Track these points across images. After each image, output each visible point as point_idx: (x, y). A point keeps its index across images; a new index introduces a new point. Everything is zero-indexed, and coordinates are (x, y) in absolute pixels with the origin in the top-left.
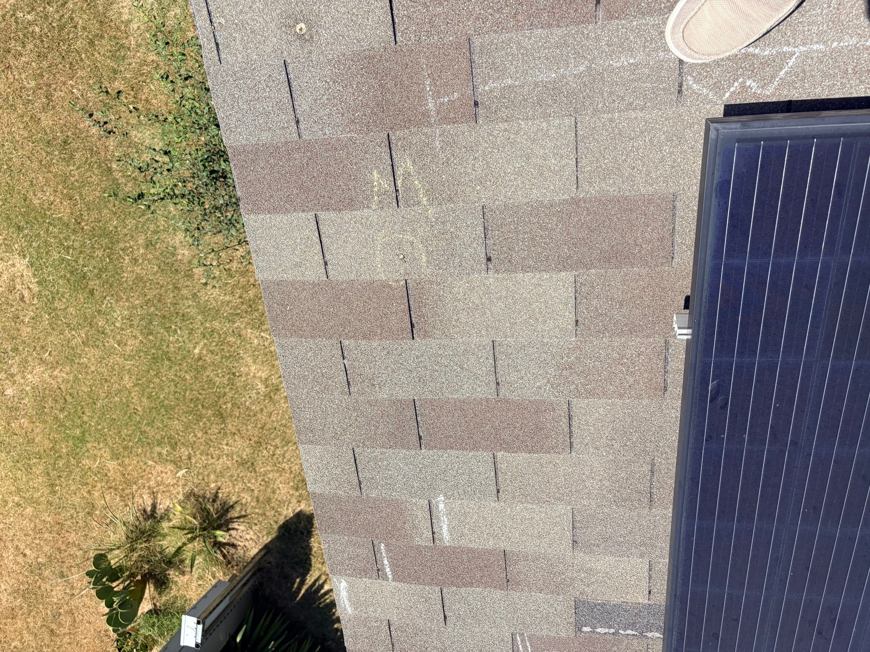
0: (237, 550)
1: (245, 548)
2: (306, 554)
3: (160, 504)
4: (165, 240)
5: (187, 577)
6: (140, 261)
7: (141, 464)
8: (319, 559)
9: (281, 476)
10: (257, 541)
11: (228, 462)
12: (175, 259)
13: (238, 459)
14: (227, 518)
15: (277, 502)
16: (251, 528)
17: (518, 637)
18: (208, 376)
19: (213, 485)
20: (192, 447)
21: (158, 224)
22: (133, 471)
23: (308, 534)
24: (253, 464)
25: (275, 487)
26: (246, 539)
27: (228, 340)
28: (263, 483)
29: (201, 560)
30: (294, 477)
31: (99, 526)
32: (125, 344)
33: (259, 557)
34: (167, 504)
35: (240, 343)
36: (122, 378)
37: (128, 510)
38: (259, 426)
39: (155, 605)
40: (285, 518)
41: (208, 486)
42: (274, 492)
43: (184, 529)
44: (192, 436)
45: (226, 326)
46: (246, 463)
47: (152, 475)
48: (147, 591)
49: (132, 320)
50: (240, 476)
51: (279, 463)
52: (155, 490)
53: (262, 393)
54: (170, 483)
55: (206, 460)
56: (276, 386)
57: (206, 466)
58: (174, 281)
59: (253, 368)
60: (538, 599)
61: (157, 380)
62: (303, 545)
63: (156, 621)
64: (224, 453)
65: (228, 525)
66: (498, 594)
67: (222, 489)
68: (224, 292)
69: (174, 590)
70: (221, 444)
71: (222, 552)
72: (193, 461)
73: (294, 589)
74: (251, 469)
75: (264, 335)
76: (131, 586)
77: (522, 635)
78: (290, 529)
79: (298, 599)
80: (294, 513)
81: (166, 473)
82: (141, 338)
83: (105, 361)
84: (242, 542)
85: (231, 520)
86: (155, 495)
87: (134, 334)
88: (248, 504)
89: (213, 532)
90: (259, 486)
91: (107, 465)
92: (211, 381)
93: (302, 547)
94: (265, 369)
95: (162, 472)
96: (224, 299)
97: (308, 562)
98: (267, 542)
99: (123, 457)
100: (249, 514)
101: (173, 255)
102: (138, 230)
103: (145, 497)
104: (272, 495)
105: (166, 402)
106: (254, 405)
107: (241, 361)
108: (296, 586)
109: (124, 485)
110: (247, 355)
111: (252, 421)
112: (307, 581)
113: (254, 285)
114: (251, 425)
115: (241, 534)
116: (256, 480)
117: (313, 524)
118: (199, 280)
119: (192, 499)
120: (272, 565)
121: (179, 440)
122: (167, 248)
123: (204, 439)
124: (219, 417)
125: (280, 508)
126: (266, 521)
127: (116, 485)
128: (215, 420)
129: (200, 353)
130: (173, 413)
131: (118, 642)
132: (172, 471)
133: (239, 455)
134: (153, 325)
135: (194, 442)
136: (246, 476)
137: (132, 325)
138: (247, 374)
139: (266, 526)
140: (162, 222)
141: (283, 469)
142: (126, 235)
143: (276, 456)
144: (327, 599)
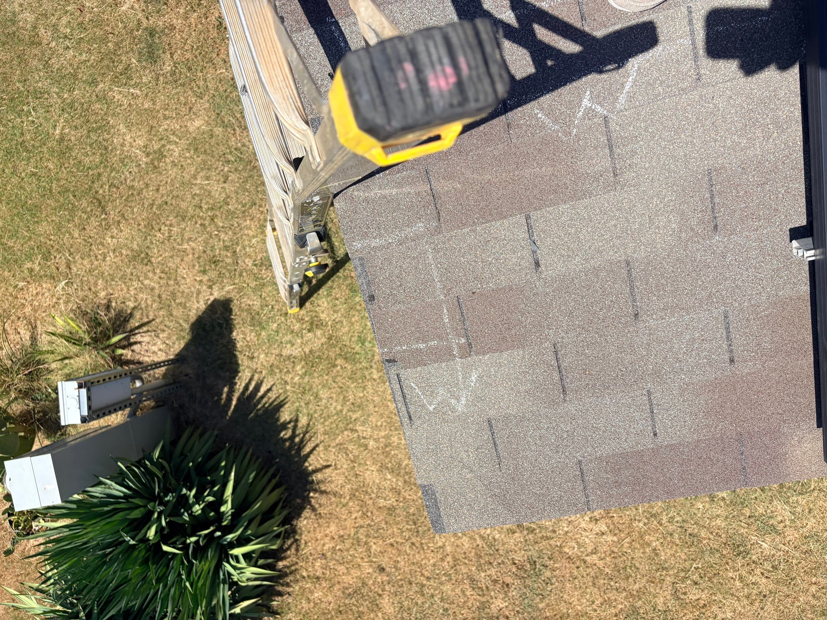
4: (2, 8)
7: (10, 289)
8: (246, 355)
9: (182, 260)
10: (168, 351)
12: (16, 27)
14: (127, 329)
15: (184, 295)
16: (158, 337)
18: (76, 159)
19: (103, 294)
20: (69, 251)
22: (3, 302)
23: (227, 324)
24: (146, 254)
25: (178, 278)
26: (154, 351)
30: (199, 258)
35: (108, 108)
38: (146, 204)
40: (197, 311)
41: (97, 296)
42: (178, 284)
44: (68, 238)
46: (139, 256)
47: (26, 299)
50: (134, 274)
51: (179, 245)
52: (32, 319)
53: (143, 165)
54: (49, 305)
55: (89, 264)
56: (158, 152)
57: (90, 272)
59: (128, 137)
62: (225, 342)
64: (110, 249)
67: (115, 296)
68: (79, 51)
70: (104, 239)
72: (74, 269)
73: (223, 402)
74: (145, 261)
78: (205, 324)
79: (230, 413)
80: (208, 305)
81: (43, 293)
84: (148, 356)
85: (132, 332)
86: (34, 325)
88: (149, 307)
90: (158, 280)
92: (80, 162)
93: (224, 345)
95: (37, 293)
96: (80, 60)
97: (233, 360)
98: (180, 349)
104: (176, 287)
105: (29, 202)
107: (112, 131)
108: (224, 396)
111: (138, 201)
112: (237, 387)
113: (113, 34)
115: (146, 348)
117: (231, 311)
120: (191, 380)
121: (52, 247)
122: (5, 15)
123: (82, 237)
124: (97, 206)
125: (189, 301)
126: (174, 323)
128: (92, 211)
129: (62, 133)
130: (38, 214)
132: (49, 289)
133: (128, 247)
135: (71, 244)
136: (141, 272)
138: (122, 145)
139: (175, 329)
141: (185, 252)
143: (172, 238)
144: (266, 403)
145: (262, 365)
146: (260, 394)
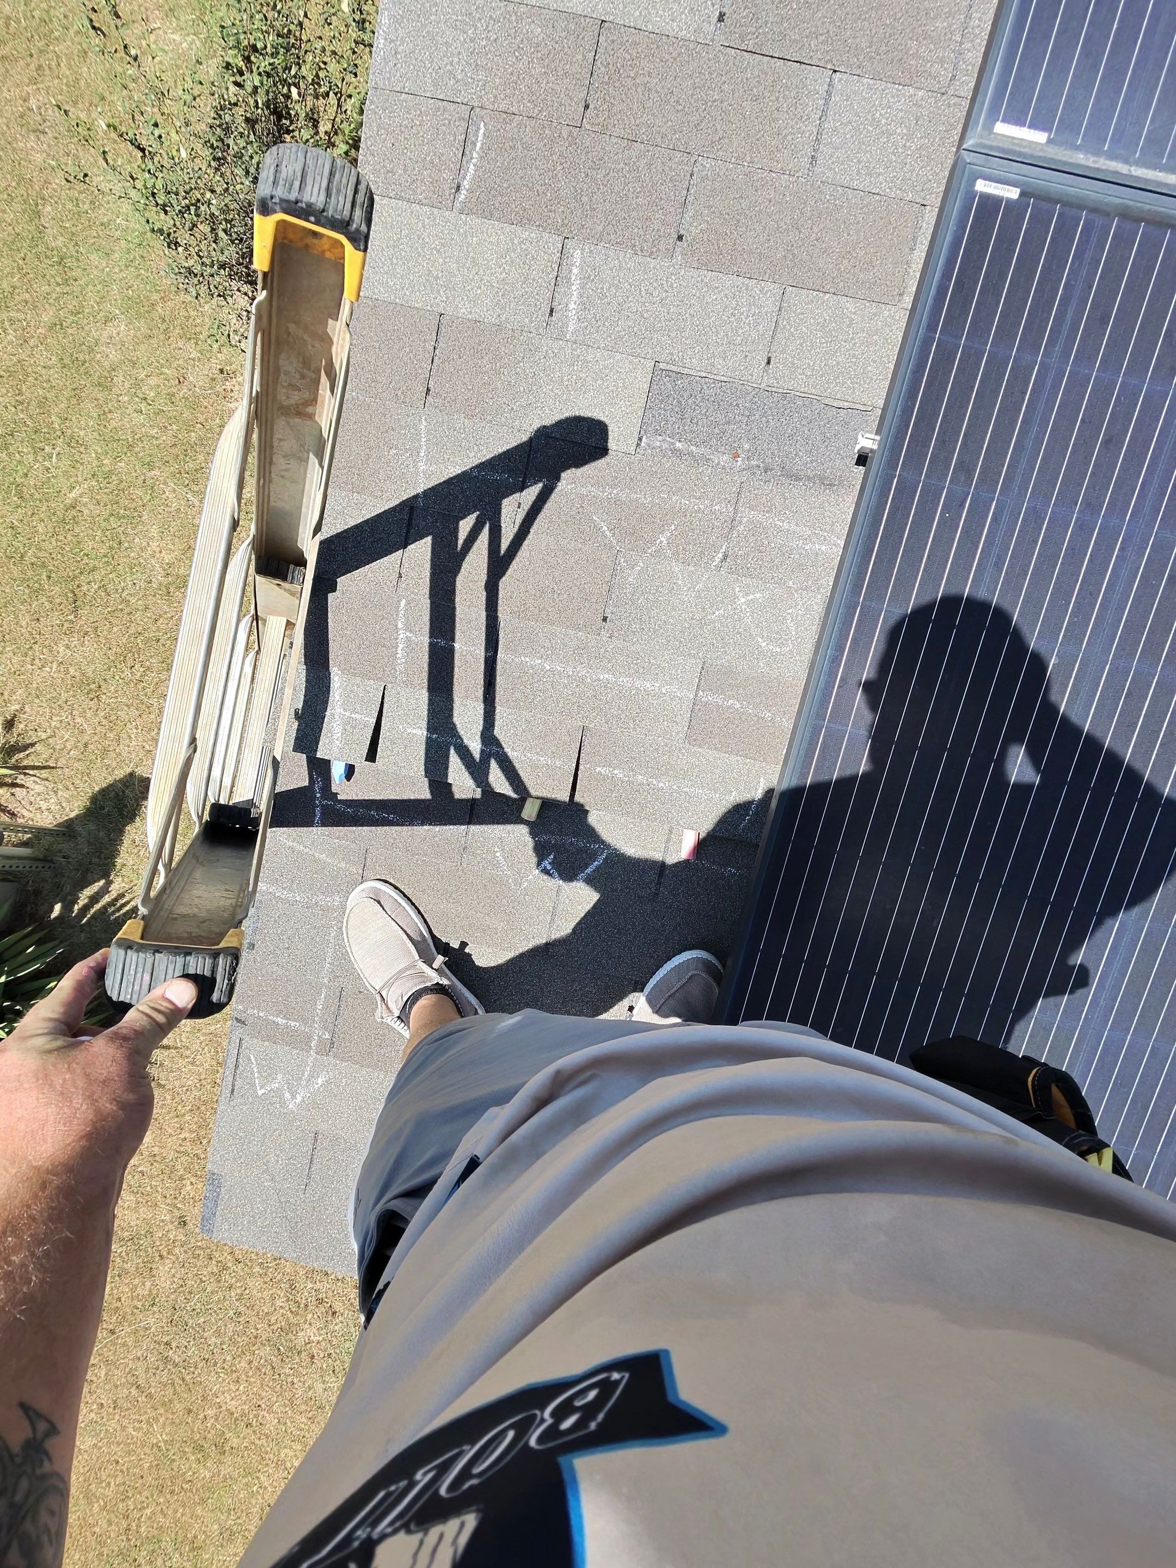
12: (91, 356)
13: (77, 674)
16: (56, 792)
24: (99, 687)
27: (131, 492)
35: (149, 501)
46: (88, 684)
64: (56, 659)
65: (16, 778)
68: (151, 422)
70: (56, 643)
74: (92, 695)
85: (25, 770)
88: (65, 751)
92: (79, 543)
107: (140, 527)
116: (96, 714)
122: (84, 338)
128: (60, 604)
129: (77, 499)
136: (80, 705)
138: (143, 549)
140: (92, 303)
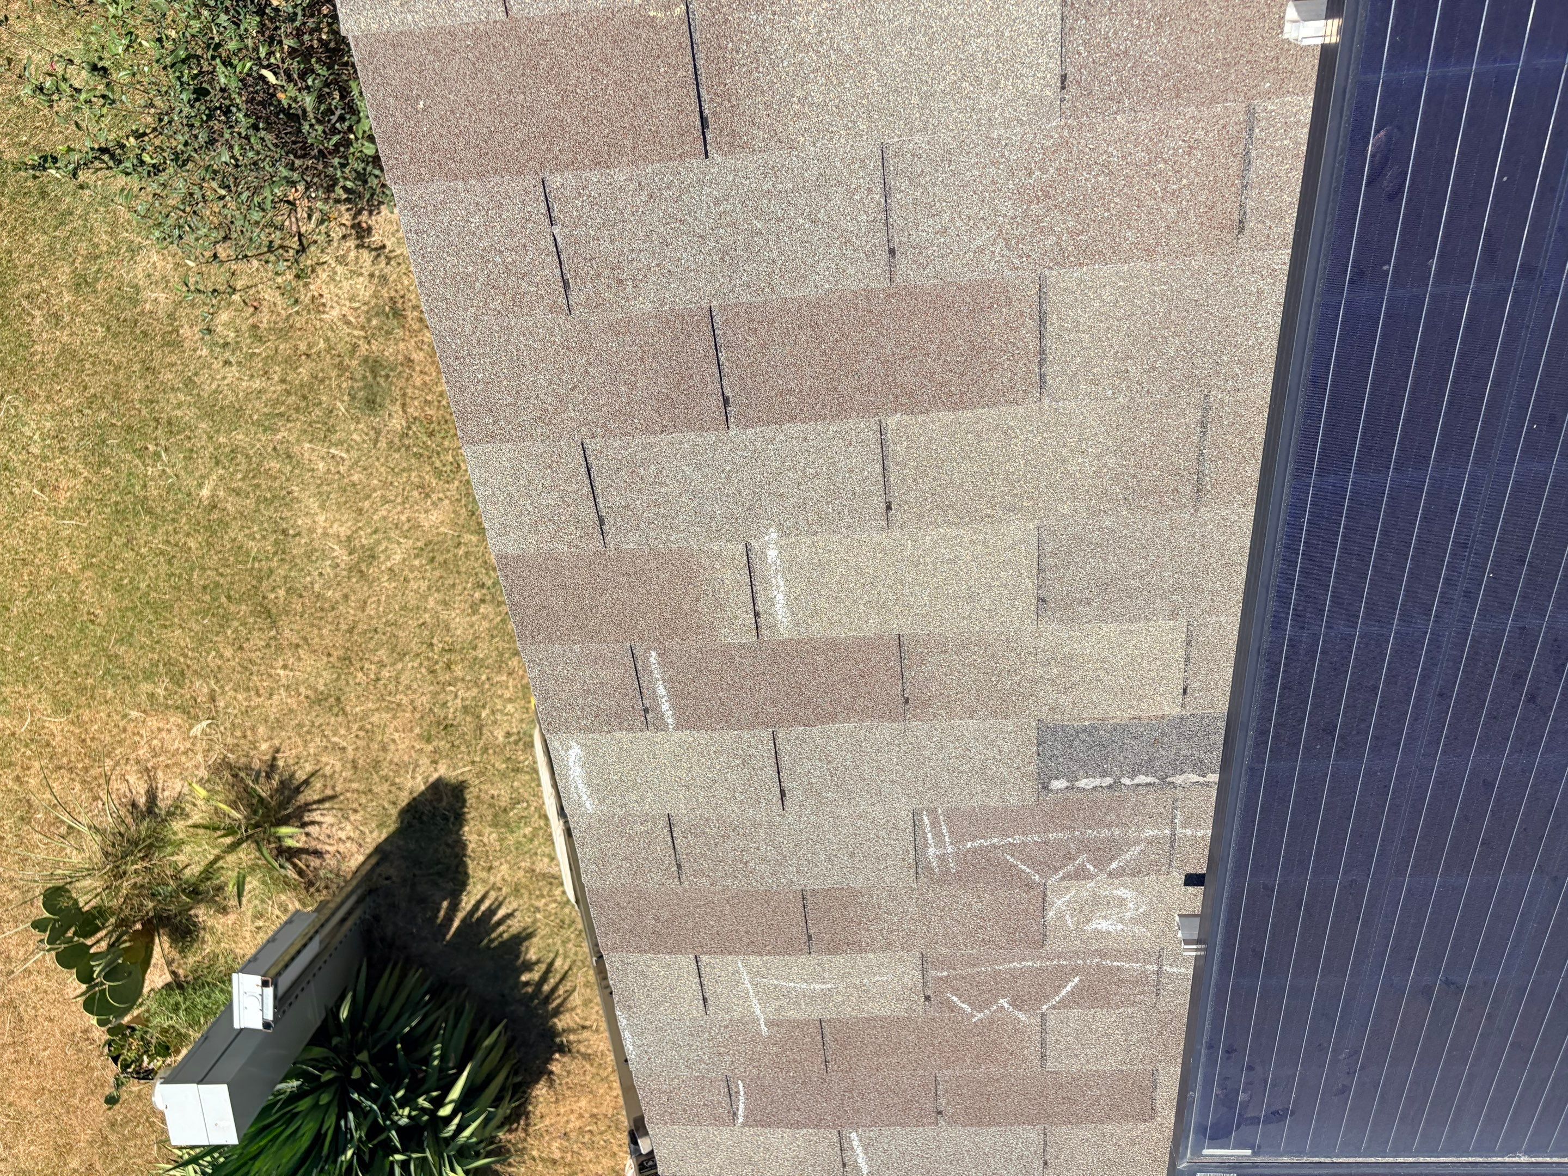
0: (325, 860)
1: (339, 856)
2: (457, 856)
3: (163, 790)
4: (114, 273)
5: (232, 918)
6: (67, 319)
7: (116, 717)
8: (481, 863)
9: (394, 717)
10: (360, 841)
11: (289, 701)
12: (138, 310)
13: (309, 693)
14: (298, 803)
15: (393, 767)
16: (347, 819)
17: (925, 818)
18: (234, 540)
19: (264, 746)
20: (215, 677)
21: (97, 240)
22: (102, 733)
23: (456, 818)
24: (338, 699)
25: (385, 740)
26: (340, 839)
27: (267, 467)
28: (361, 734)
29: (255, 883)
30: (422, 717)
31: (46, 841)
32: (56, 488)
33: (368, 867)
34: (178, 789)
35: (292, 472)
36: (56, 556)
37: (100, 806)
38: (344, 627)
39: (173, 973)
40: (411, 793)
41: (255, 748)
42: (384, 749)
43: (216, 829)
44: (214, 658)
45: (259, 440)
46: (326, 699)
47: (142, 736)
48: (157, 950)
49: (63, 439)
50: (317, 724)
51: (390, 694)
52: (150, 765)
53: (343, 566)
54: (178, 749)
55: (246, 699)
56: (368, 549)
57: (247, 711)
58: (142, 355)
59: (321, 518)
60: (965, 732)
61: (129, 555)
62: (450, 841)
63: (180, 999)
64: (280, 683)
65: (302, 817)
66: (887, 730)
67: (284, 752)
68: (248, 372)
69: (210, 943)
70: (272, 667)
71: (295, 866)
72: (222, 704)
73: (439, 921)
74: (336, 710)
75: (336, 452)
76: (125, 942)
77: (932, 812)
78: (423, 813)
79: (448, 937)
80: (428, 784)
81: (169, 731)
82: (86, 474)
83: (18, 524)
84: (330, 845)
85: (307, 807)
86: (152, 774)
87: (71, 466)
88: (337, 776)
89: (273, 830)
90: (354, 739)
91: (47, 725)
92: (240, 547)
93: (448, 845)
94: (344, 519)
95: (160, 730)
96: (251, 387)
97: (460, 869)
98: (380, 840)
99: (78, 707)
100: (341, 794)
101: (135, 302)
102: (54, 254)
103: (132, 779)
104: (381, 753)
105: (153, 594)
106: (329, 588)
107: (296, 506)
108: (442, 913)
109: (86, 761)
110: (308, 493)
111: (330, 620)
112: (463, 904)
113: (308, 356)
114: (329, 627)
115: (328, 832)
116: (349, 729)
117: (464, 801)
118: (195, 350)
119: (227, 774)
120: (393, 882)
121: (188, 667)
122: (119, 289)
123: (237, 660)
124: (263, 616)
125: (400, 776)
126: (374, 804)
127: (70, 761)
128: (255, 622)
129: (213, 496)
130: (168, 615)
131: (110, 1045)
132: (179, 727)
133: (309, 686)
134: (107, 445)
135: (219, 667)
136: (328, 724)
137: (64, 448)
138: (311, 531)
139: (375, 813)
140: (104, 237)
141: (399, 705)
142: (32, 266)
143: (382, 682)
144: (504, 932)
145: (503, 880)
146: (496, 918)
